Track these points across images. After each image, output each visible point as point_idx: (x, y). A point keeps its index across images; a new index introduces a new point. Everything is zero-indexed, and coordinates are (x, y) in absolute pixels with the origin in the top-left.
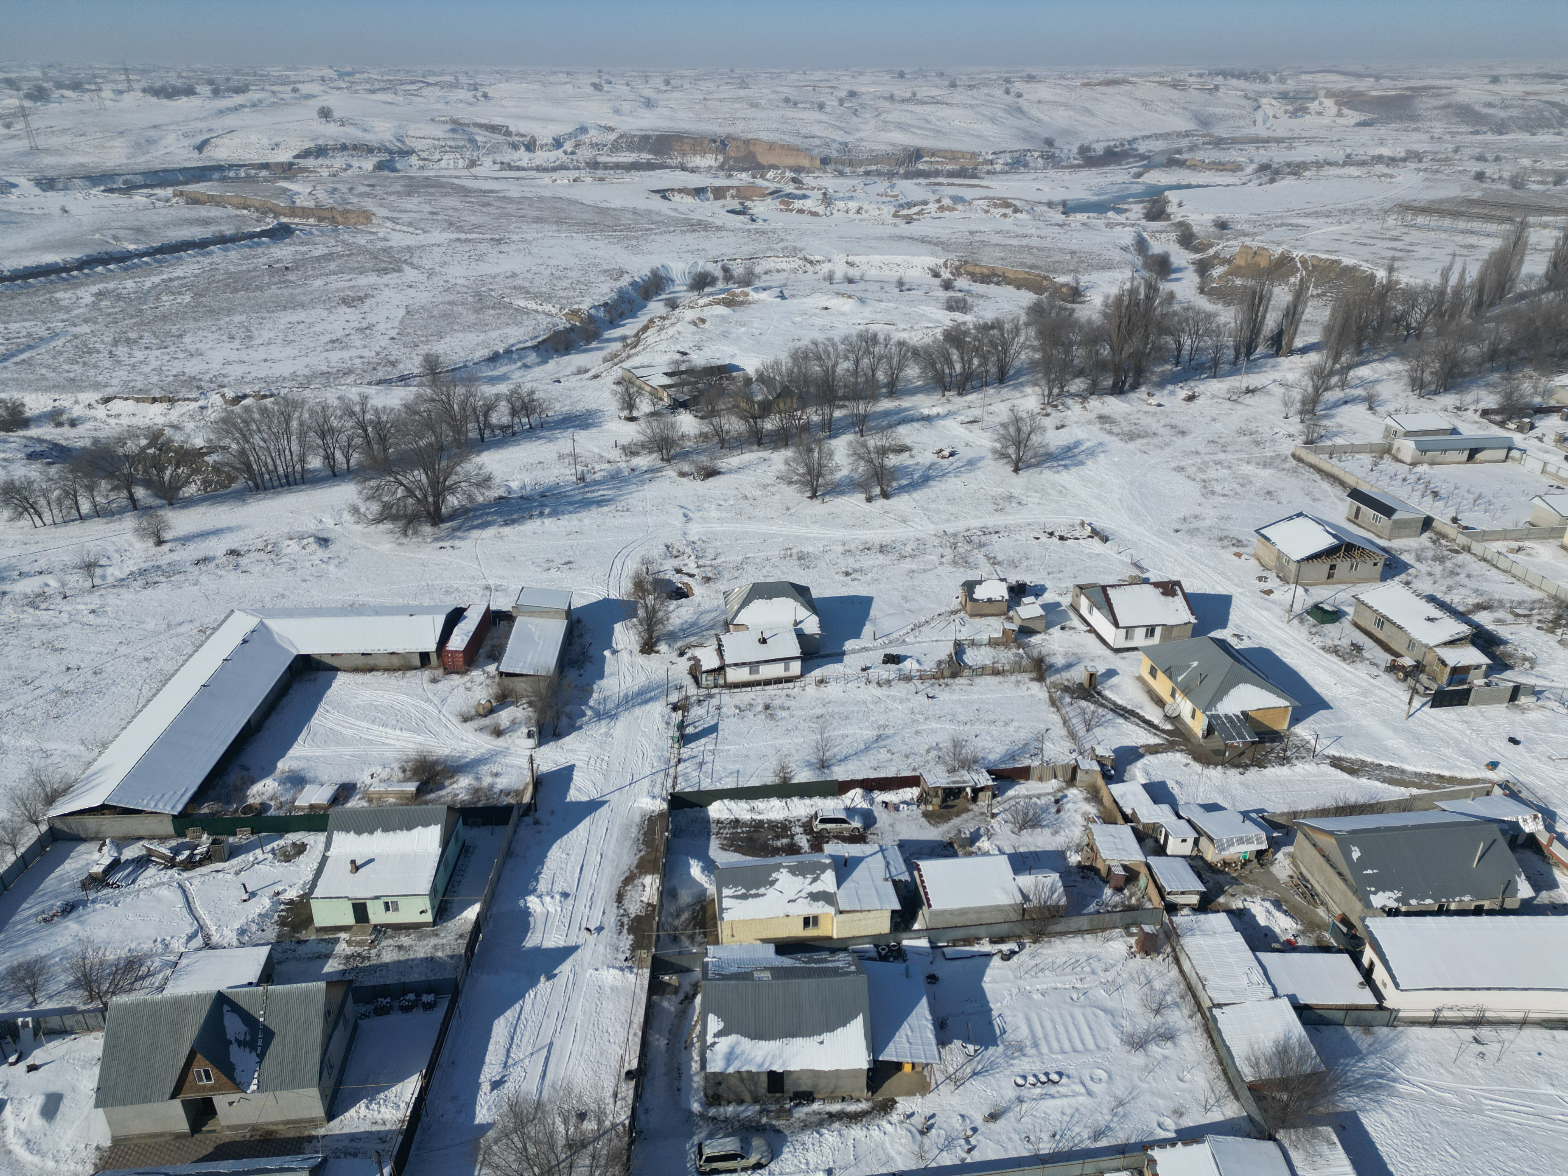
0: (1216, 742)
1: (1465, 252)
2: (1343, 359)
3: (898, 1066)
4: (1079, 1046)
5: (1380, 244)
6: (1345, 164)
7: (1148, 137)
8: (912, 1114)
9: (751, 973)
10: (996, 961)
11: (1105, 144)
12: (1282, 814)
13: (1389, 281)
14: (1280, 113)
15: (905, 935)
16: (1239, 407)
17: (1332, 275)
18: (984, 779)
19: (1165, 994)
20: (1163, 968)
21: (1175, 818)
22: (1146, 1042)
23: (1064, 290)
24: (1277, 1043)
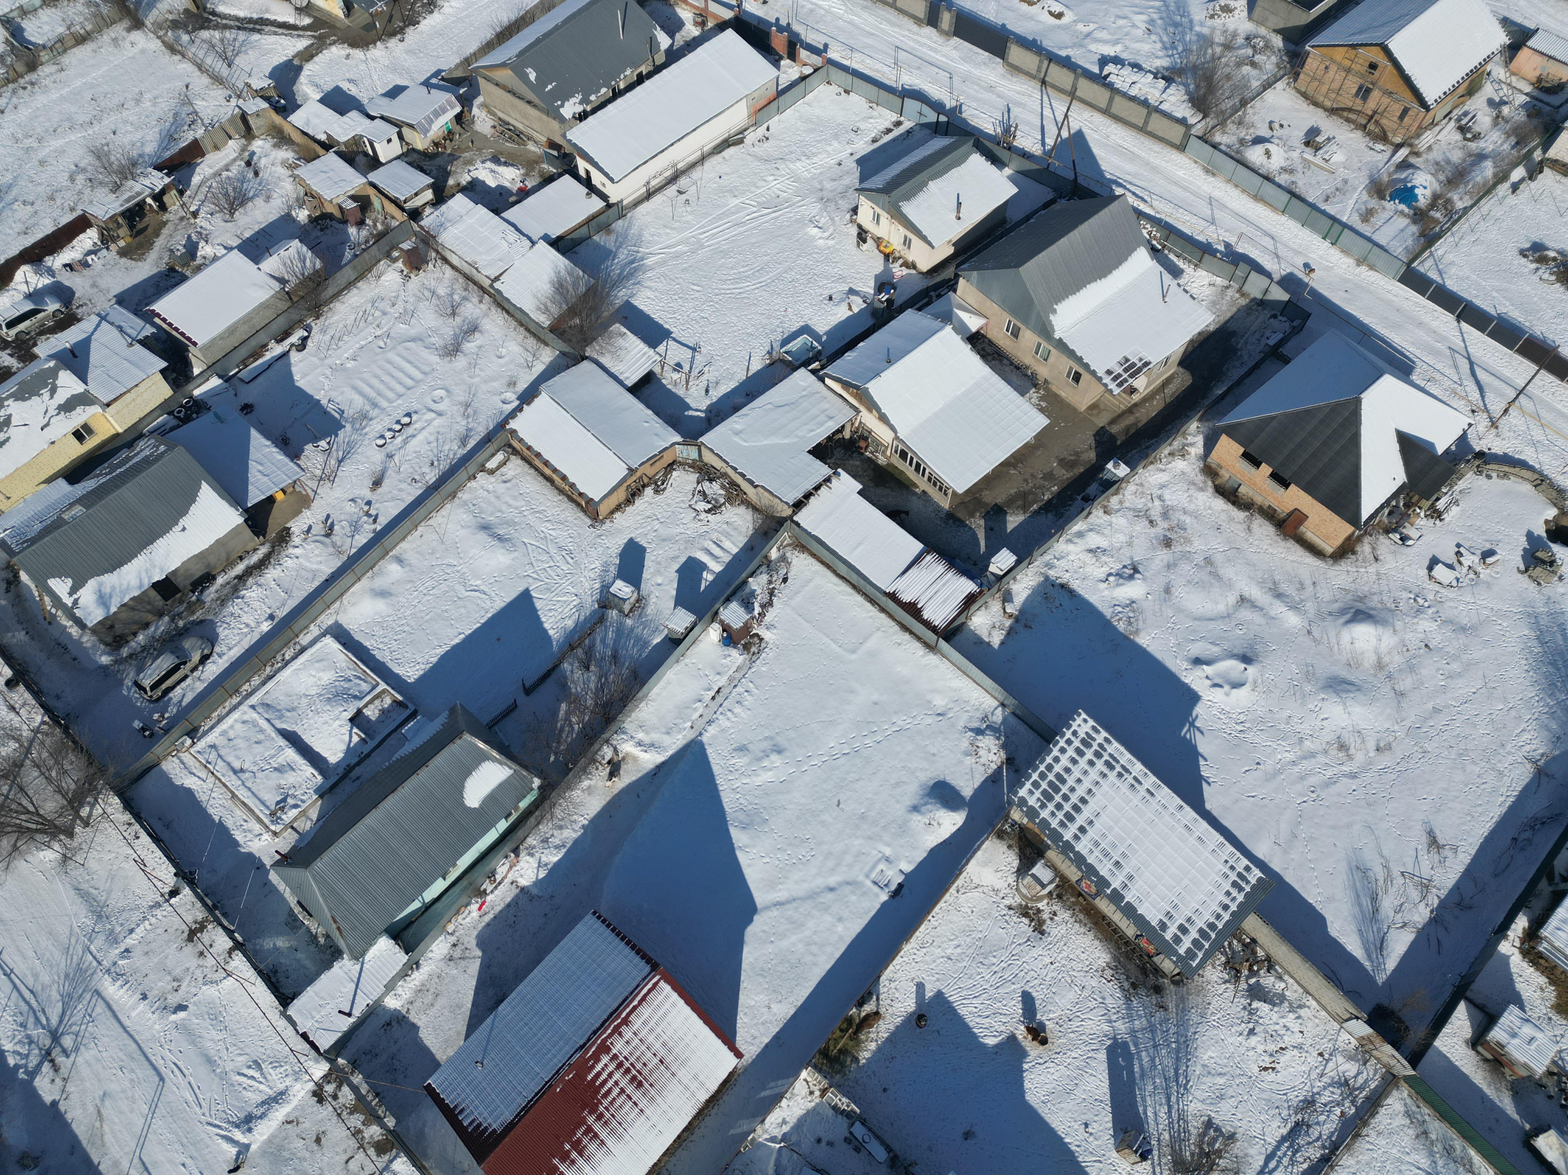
0: (361, 16)
3: (271, 500)
4: (410, 382)
8: (310, 528)
9: (60, 518)
10: (295, 356)
12: (457, 66)
15: (190, 386)
18: (158, 180)
19: (451, 295)
20: (438, 273)
21: (368, 121)
22: (459, 345)
24: (552, 283)
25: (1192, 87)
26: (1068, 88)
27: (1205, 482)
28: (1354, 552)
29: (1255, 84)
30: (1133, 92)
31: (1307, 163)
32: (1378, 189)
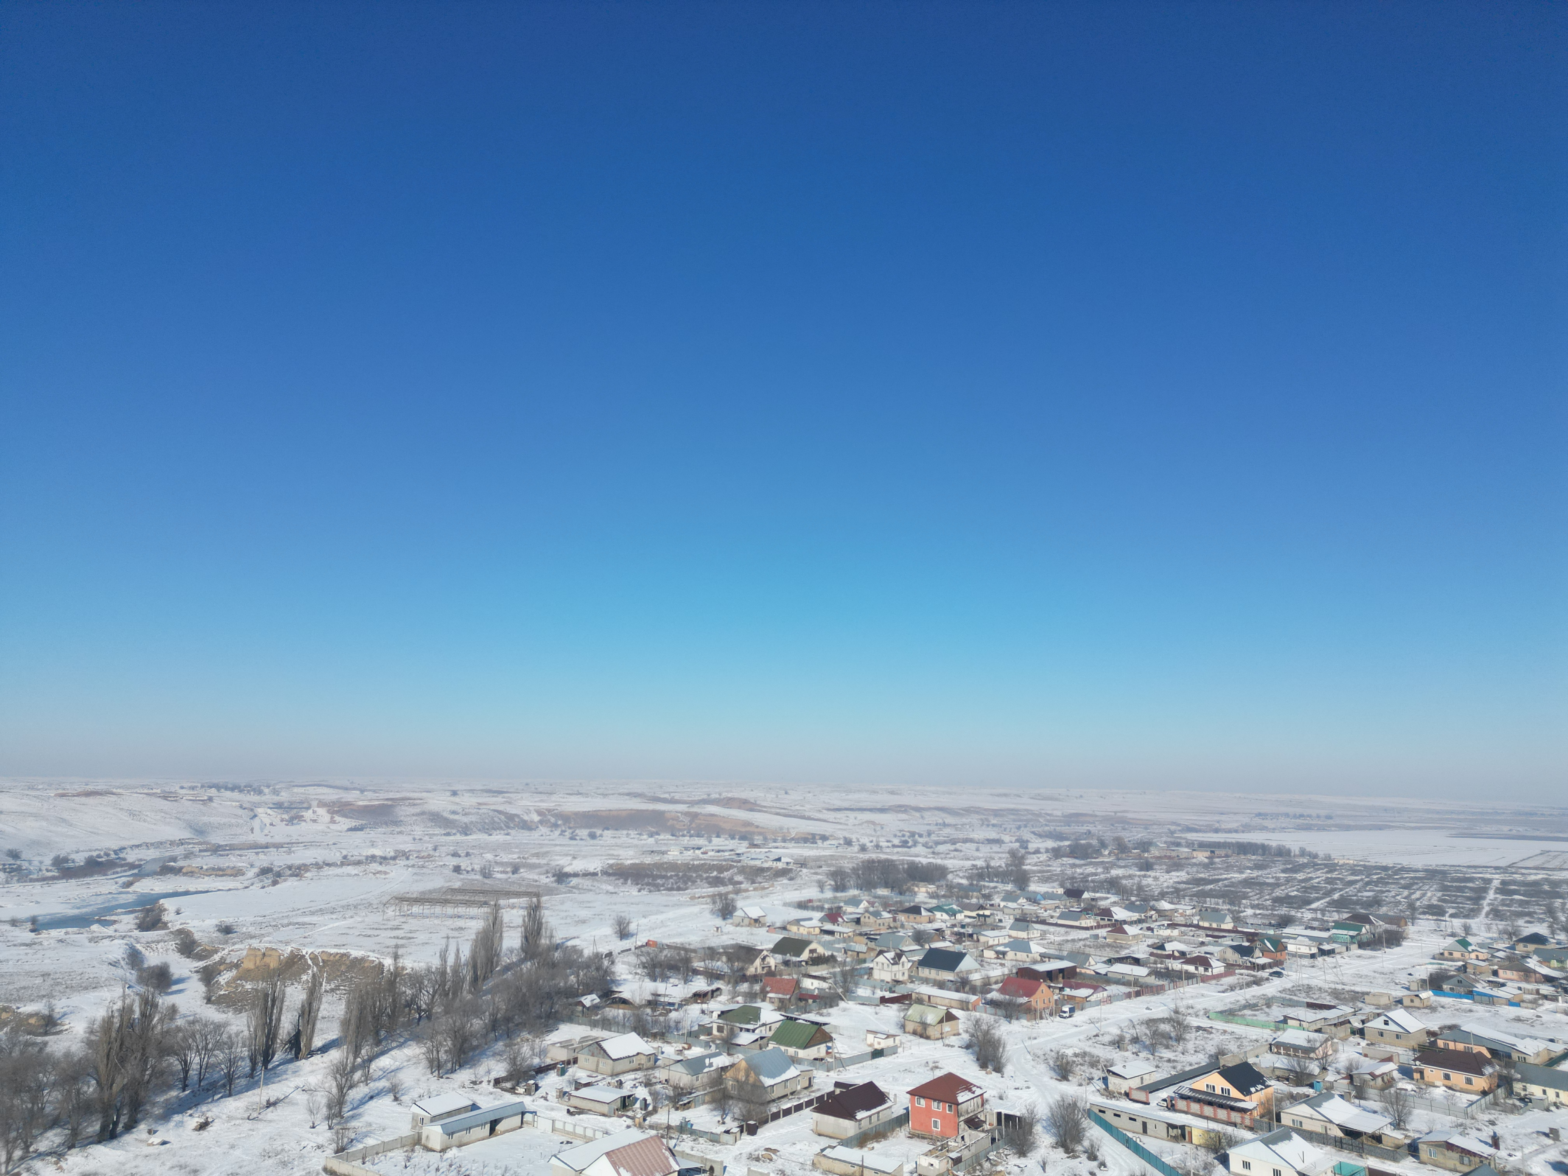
1: (456, 934)
2: (363, 1052)
5: (384, 934)
6: (342, 864)
7: (138, 846)
11: (87, 855)
13: (396, 968)
14: (276, 821)
16: (260, 1125)
17: (343, 968)
23: (32, 1021)
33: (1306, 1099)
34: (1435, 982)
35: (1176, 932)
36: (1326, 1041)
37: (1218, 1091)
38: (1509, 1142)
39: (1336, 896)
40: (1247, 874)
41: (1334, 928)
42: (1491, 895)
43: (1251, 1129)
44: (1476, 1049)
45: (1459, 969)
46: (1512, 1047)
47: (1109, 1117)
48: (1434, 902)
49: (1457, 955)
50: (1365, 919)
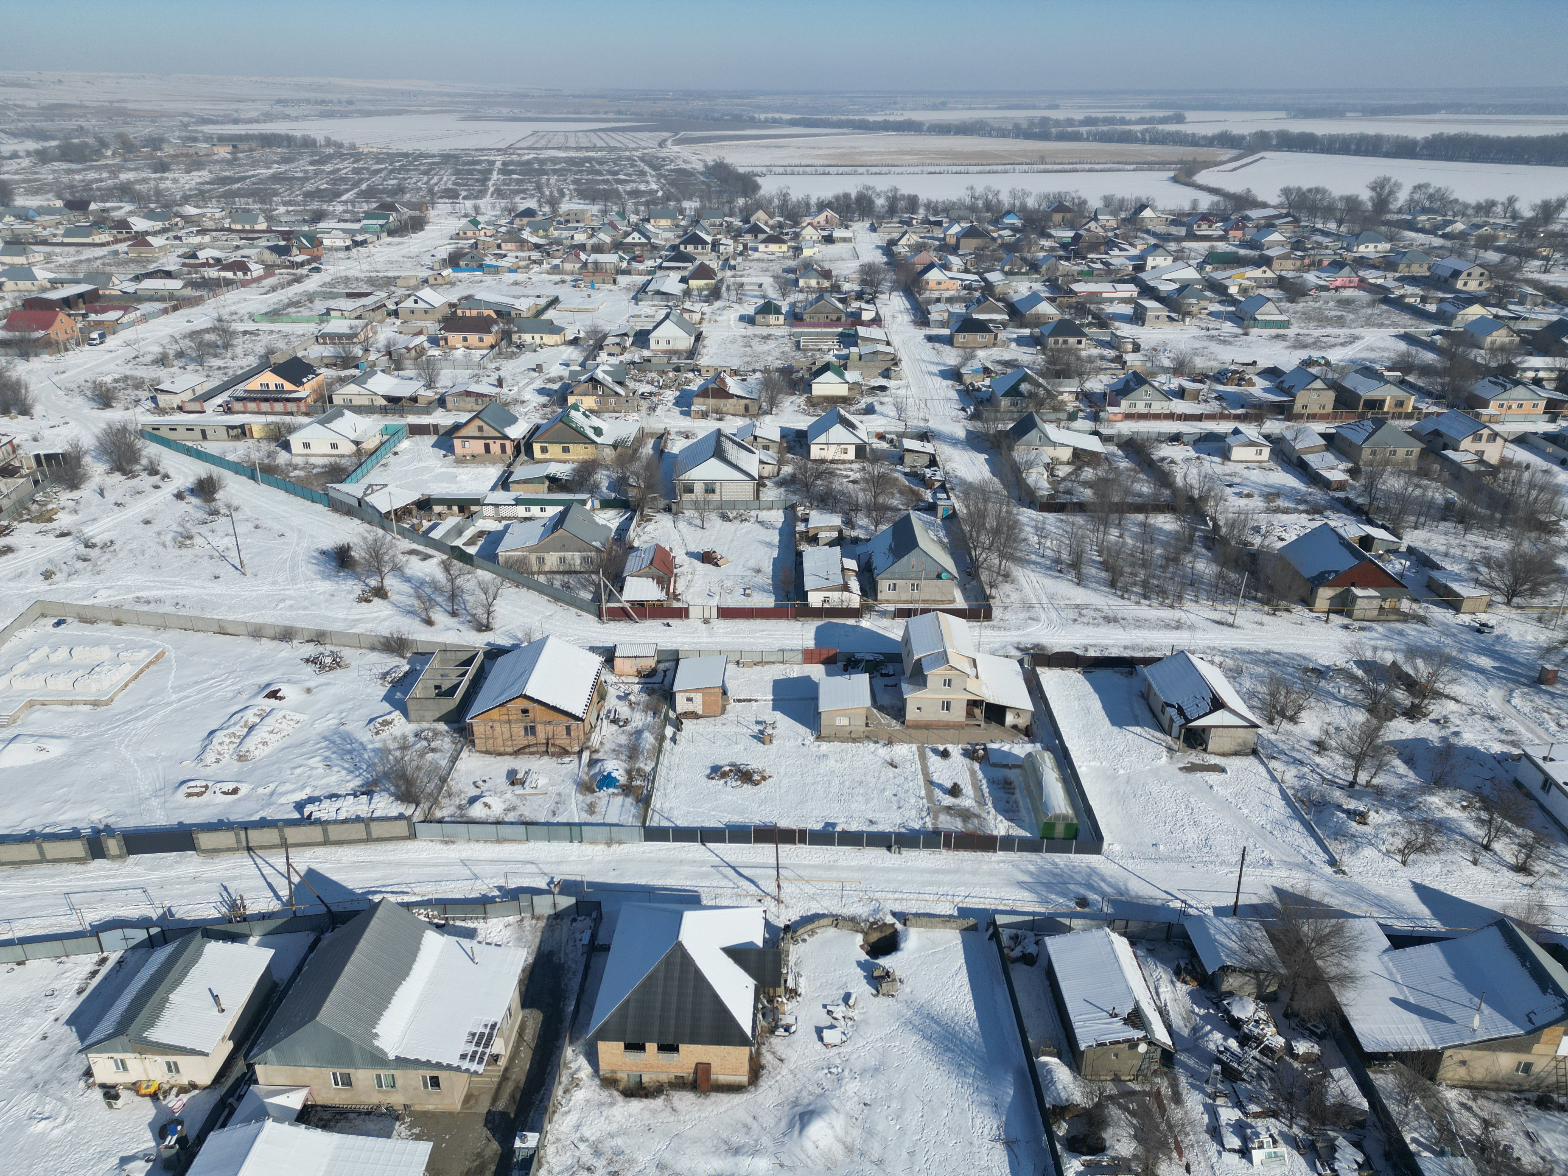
25: (392, 789)
26: (277, 841)
27: (611, 1095)
28: (763, 1067)
29: (444, 763)
30: (342, 816)
31: (522, 797)
32: (586, 787)
33: (354, 379)
34: (453, 260)
35: (207, 239)
36: (366, 325)
37: (272, 387)
38: (510, 381)
39: (364, 186)
40: (275, 169)
41: (365, 218)
42: (495, 176)
43: (307, 414)
44: (486, 313)
45: (471, 247)
46: (511, 306)
47: (164, 433)
48: (450, 186)
49: (470, 234)
50: (391, 208)
